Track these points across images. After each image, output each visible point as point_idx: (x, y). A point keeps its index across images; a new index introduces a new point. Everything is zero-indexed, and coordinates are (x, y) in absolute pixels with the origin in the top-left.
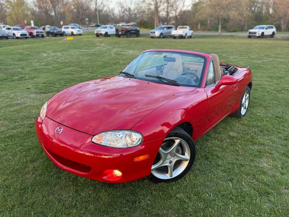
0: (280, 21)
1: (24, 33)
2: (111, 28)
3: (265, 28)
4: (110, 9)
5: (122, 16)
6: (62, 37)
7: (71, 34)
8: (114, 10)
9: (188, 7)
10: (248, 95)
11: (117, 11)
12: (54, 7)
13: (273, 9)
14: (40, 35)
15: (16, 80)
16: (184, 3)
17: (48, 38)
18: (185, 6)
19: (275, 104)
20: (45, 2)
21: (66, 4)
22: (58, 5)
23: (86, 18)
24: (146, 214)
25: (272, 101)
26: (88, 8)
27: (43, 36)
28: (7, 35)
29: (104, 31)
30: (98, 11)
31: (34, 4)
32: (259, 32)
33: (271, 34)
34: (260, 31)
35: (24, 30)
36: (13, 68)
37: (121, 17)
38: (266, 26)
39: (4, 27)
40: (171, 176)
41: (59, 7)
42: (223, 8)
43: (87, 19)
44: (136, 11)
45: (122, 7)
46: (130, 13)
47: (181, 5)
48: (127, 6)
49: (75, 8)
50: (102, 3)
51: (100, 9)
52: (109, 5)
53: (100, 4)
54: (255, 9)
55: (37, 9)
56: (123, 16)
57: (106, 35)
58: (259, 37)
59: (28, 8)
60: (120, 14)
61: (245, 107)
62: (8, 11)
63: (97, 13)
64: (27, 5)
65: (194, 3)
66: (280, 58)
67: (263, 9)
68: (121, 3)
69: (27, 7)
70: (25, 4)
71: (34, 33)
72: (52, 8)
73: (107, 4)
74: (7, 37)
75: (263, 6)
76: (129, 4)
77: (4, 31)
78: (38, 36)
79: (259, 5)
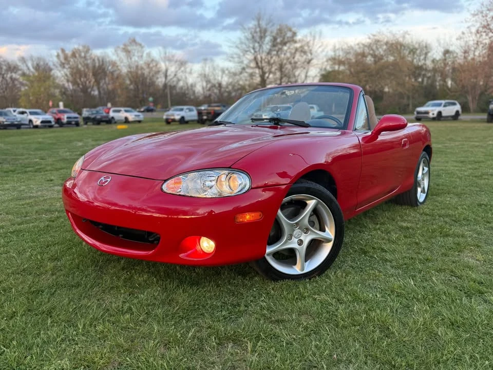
0: (466, 97)
1: (47, 118)
2: (190, 110)
3: (443, 105)
4: (189, 84)
5: (208, 95)
6: (109, 126)
7: (124, 120)
8: (195, 86)
9: (314, 77)
10: (426, 169)
11: (199, 88)
12: (98, 82)
13: (453, 80)
14: (73, 123)
15: (31, 171)
16: (307, 73)
17: (85, 126)
18: (309, 77)
19: (475, 192)
20: (83, 76)
21: (117, 78)
22: (105, 79)
23: (149, 97)
24: (260, 320)
25: (468, 188)
26: (152, 84)
27: (77, 124)
28: (19, 123)
29: (178, 115)
30: (168, 88)
31: (66, 78)
32: (432, 111)
33: (453, 113)
34: (435, 110)
35: (47, 114)
36: (27, 159)
37: (205, 97)
38: (443, 102)
39: (14, 111)
40: (303, 269)
41: (105, 83)
42: (372, 76)
43: (151, 99)
44: (230, 88)
45: (208, 81)
46: (220, 90)
47: (303, 76)
48: (215, 79)
49: (131, 83)
50: (175, 75)
51: (172, 85)
52: (186, 78)
53: (171, 77)
54: (423, 80)
55: (70, 86)
56: (210, 96)
57: (182, 121)
58: (434, 119)
59: (55, 85)
60: (204, 92)
61: (424, 188)
62: (23, 89)
63: (168, 91)
64: (54, 79)
65: (323, 72)
66: (472, 142)
67: (436, 81)
68: (207, 76)
69: (54, 83)
70: (51, 79)
71: (64, 119)
72: (95, 83)
73: (184, 77)
74: (18, 126)
75: (436, 75)
76: (218, 76)
77: (15, 116)
78: (69, 123)
79: (429, 75)
